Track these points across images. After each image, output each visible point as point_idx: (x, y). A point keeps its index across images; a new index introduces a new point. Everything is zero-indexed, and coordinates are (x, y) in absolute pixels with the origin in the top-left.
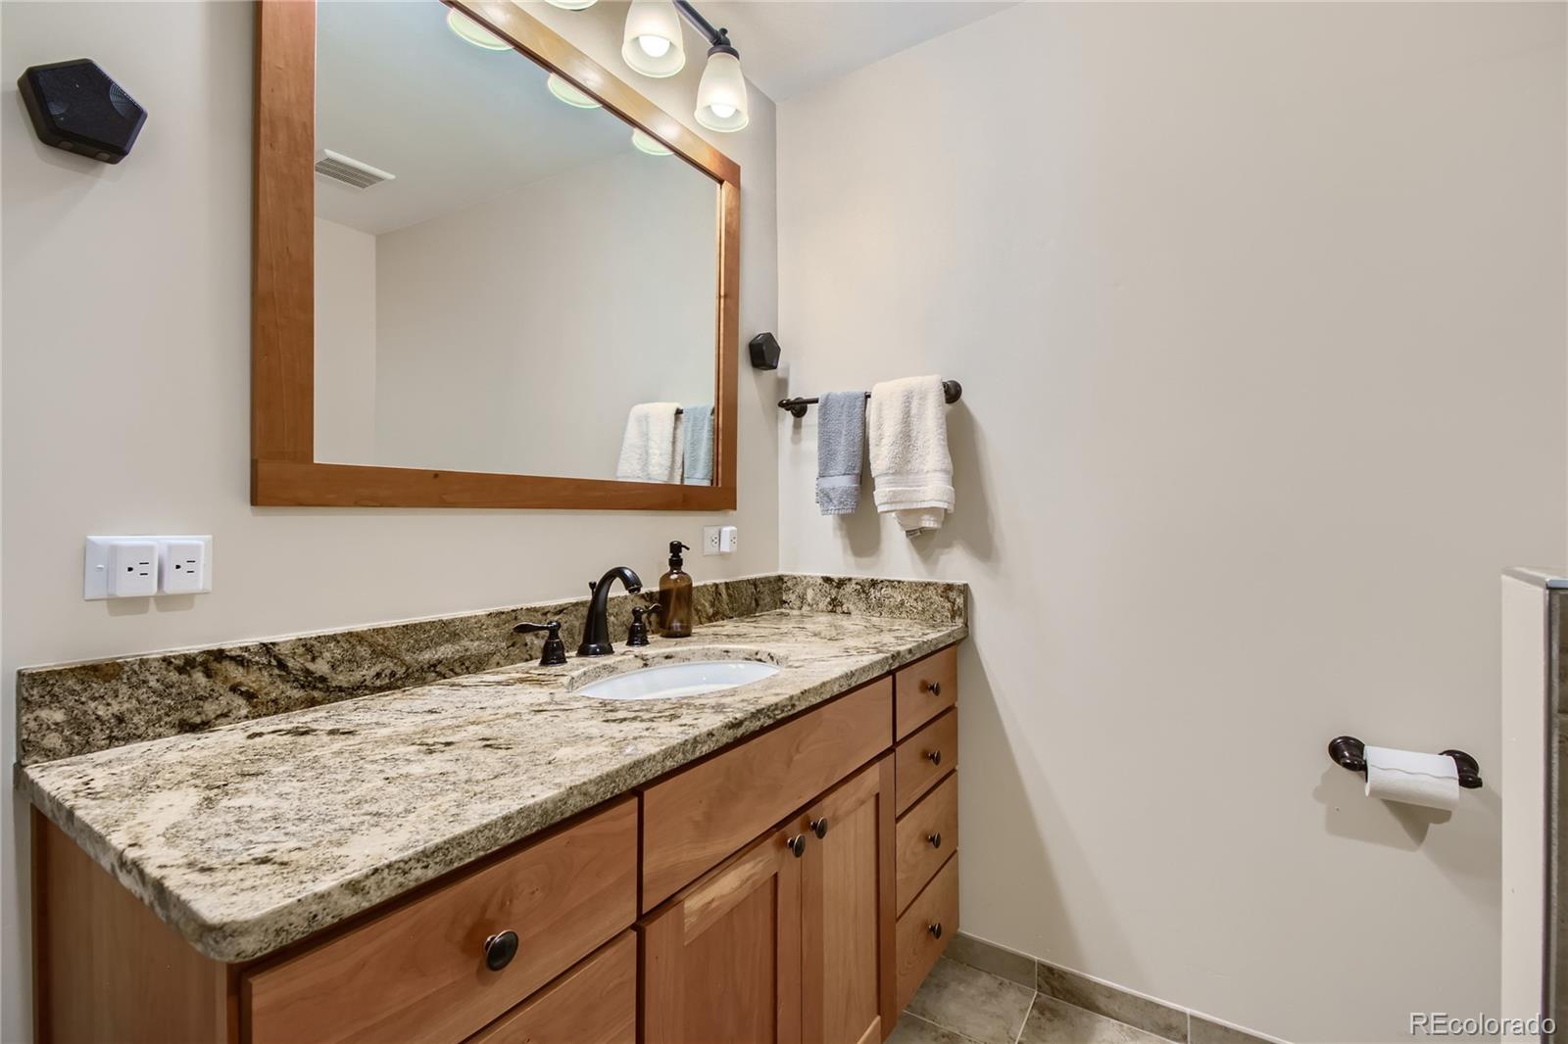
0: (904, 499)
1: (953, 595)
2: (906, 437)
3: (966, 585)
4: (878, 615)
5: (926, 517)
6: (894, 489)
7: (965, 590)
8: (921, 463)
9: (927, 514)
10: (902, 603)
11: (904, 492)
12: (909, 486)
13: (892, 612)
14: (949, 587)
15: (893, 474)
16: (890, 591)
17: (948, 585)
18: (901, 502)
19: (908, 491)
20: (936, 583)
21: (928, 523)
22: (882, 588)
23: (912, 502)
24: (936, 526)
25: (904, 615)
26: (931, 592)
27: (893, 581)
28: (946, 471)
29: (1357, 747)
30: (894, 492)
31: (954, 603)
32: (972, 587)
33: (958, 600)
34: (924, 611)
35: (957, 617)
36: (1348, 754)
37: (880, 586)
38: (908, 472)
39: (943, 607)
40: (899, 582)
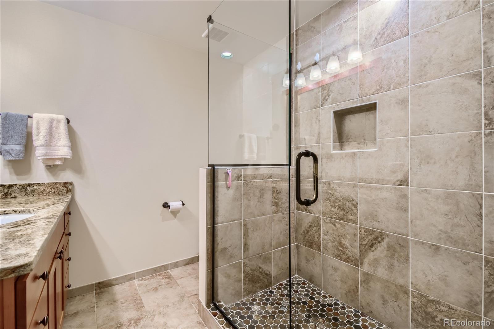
0: (50, 155)
1: (67, 186)
2: (50, 134)
3: (72, 182)
4: (32, 196)
5: (58, 161)
6: (46, 151)
7: (71, 184)
8: (56, 143)
9: (58, 160)
10: (44, 190)
11: (49, 152)
12: (51, 150)
13: (39, 194)
14: (66, 183)
15: (45, 146)
16: (38, 187)
17: (65, 182)
18: (48, 156)
19: (52, 152)
20: (60, 182)
21: (58, 163)
22: (34, 186)
23: (52, 156)
24: (61, 164)
25: (45, 194)
26: (58, 186)
27: (39, 183)
28: (69, 147)
29: (167, 204)
30: (46, 152)
31: (68, 188)
32: (74, 183)
33: (69, 187)
34: (54, 192)
35: (69, 192)
36: (166, 206)
37: (33, 186)
38: (51, 146)
39: (63, 190)
40: (42, 183)
